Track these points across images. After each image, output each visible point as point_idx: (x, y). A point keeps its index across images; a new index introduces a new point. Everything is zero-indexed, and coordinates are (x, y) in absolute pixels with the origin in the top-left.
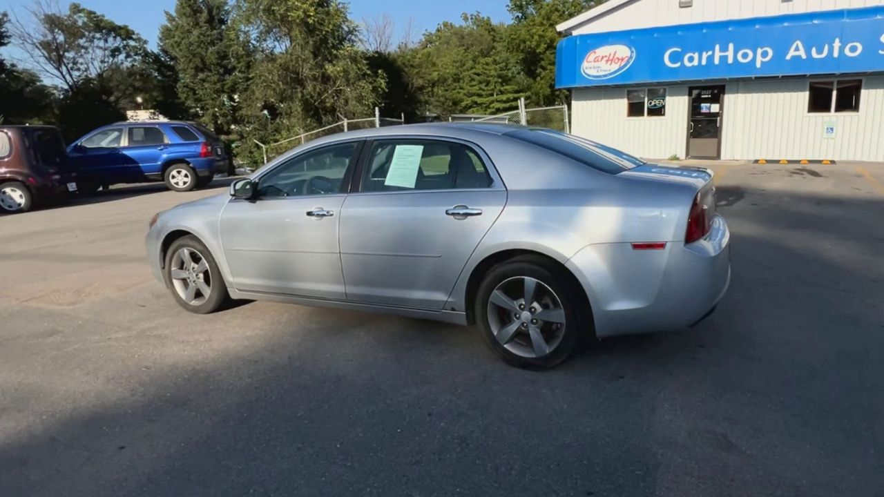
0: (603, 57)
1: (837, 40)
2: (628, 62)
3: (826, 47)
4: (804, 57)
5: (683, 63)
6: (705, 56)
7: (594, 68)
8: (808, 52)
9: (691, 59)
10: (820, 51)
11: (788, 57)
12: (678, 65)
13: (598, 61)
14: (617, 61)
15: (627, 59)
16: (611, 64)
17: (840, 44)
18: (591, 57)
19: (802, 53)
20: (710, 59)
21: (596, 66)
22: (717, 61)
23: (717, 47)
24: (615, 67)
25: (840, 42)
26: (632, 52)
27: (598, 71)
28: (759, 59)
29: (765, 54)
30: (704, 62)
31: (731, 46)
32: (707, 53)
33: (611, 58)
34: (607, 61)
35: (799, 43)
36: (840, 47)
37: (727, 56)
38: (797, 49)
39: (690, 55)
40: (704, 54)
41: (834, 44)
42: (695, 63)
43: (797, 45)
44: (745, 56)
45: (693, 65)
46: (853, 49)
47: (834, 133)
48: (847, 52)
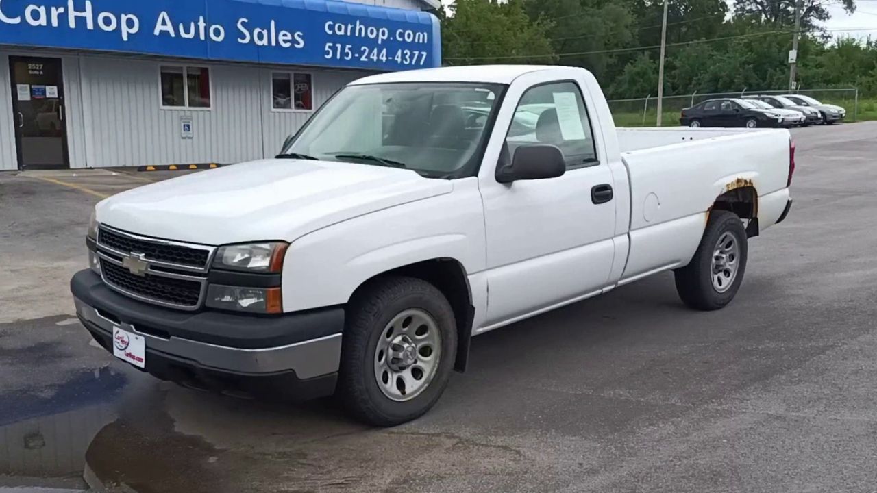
1: (201, 19)
3: (192, 25)
4: (173, 34)
5: (23, 18)
6: (55, 13)
8: (177, 30)
9: (36, 15)
10: (187, 31)
11: (157, 32)
12: (17, 21)
17: (204, 25)
19: (169, 28)
20: (63, 18)
22: (72, 25)
23: (70, 3)
25: (205, 22)
28: (125, 29)
29: (130, 24)
31: (88, 6)
32: (57, 9)
35: (164, 14)
36: (205, 27)
37: (85, 18)
38: (164, 23)
39: (32, 7)
40: (53, 9)
41: (199, 24)
42: (43, 21)
43: (164, 19)
44: (107, 21)
45: (40, 25)
46: (217, 33)
47: (191, 132)
48: (212, 35)
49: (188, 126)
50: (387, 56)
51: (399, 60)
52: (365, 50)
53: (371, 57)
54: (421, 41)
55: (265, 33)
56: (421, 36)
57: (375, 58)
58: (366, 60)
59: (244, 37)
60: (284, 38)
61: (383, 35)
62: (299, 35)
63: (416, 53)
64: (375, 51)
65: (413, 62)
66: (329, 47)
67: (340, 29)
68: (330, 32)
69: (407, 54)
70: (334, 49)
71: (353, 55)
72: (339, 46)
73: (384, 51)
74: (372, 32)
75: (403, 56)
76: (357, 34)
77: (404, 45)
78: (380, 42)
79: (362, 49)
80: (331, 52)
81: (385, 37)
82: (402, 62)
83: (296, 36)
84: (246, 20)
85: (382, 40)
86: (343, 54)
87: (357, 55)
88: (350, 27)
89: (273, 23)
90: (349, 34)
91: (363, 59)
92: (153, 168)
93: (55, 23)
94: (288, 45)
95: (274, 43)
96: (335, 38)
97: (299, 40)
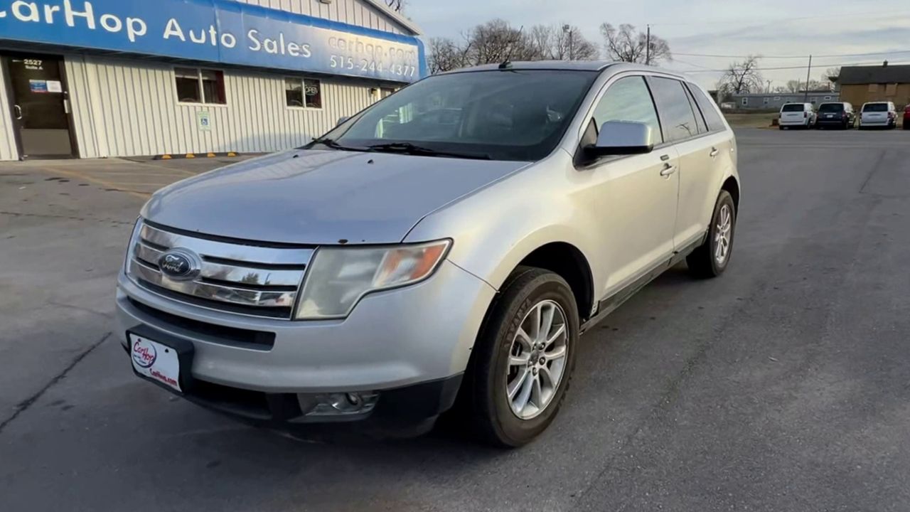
1: (212, 27)
3: (203, 33)
4: (183, 39)
5: (10, 12)
6: (48, 10)
8: (187, 35)
9: (25, 11)
10: (198, 37)
11: (166, 36)
12: (3, 15)
17: (215, 32)
19: (179, 33)
20: (59, 16)
22: (70, 23)
23: (68, 4)
25: (216, 29)
28: (131, 31)
29: (137, 27)
30: (49, 19)
31: (88, 6)
32: (51, 7)
35: (173, 21)
36: (216, 35)
37: (85, 19)
40: (47, 7)
41: (210, 31)
42: (34, 18)
43: (173, 25)
44: (111, 23)
45: (31, 21)
46: (228, 40)
47: (208, 125)
48: (223, 41)
49: (206, 120)
50: (383, 69)
51: (393, 72)
52: (364, 63)
53: (370, 68)
55: (275, 43)
57: (373, 69)
58: (366, 70)
59: (255, 46)
60: (293, 49)
62: (306, 47)
63: (407, 67)
64: (373, 64)
66: (334, 58)
69: (399, 67)
70: (337, 60)
71: (354, 65)
72: (342, 58)
73: (381, 65)
75: (397, 69)
76: (355, 50)
80: (335, 62)
83: (303, 47)
84: (256, 32)
86: (346, 64)
87: (358, 66)
89: (281, 37)
92: (169, 157)
94: (297, 54)
95: (283, 52)
97: (306, 51)
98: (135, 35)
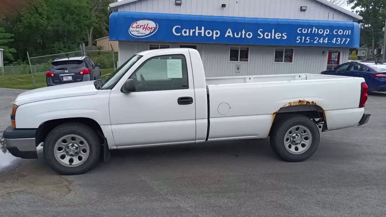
0: (141, 26)
1: (244, 30)
2: (155, 30)
3: (240, 32)
4: (232, 36)
5: (181, 33)
6: (192, 31)
7: (136, 31)
8: (234, 35)
9: (185, 32)
10: (238, 35)
11: (226, 36)
12: (179, 34)
13: (138, 28)
14: (148, 29)
15: (154, 28)
16: (145, 30)
17: (245, 32)
18: (135, 25)
19: (231, 34)
20: (194, 33)
21: (137, 30)
22: (197, 35)
23: (197, 28)
24: (148, 32)
25: (245, 31)
26: (156, 25)
27: (138, 33)
28: (215, 35)
29: (217, 33)
31: (203, 28)
32: (192, 30)
33: (145, 27)
34: (143, 28)
35: (230, 30)
36: (245, 33)
37: (201, 33)
38: (229, 33)
39: (184, 30)
40: (191, 30)
41: (243, 32)
42: (187, 34)
43: (229, 31)
44: (209, 33)
45: (187, 36)
46: (249, 35)
47: (239, 70)
48: (247, 36)
49: (239, 68)
50: (328, 41)
51: (334, 42)
52: (316, 39)
53: (320, 41)
54: (347, 34)
55: (270, 34)
56: (347, 32)
57: (321, 42)
58: (317, 42)
59: (260, 36)
60: (278, 36)
61: (327, 32)
62: (285, 34)
63: (344, 39)
64: (322, 39)
65: (342, 43)
66: (299, 38)
67: (305, 31)
68: (300, 32)
69: (339, 39)
70: (301, 39)
71: (310, 41)
72: (303, 37)
73: (327, 39)
74: (321, 31)
75: (337, 41)
76: (313, 32)
77: (338, 36)
78: (324, 35)
79: (315, 38)
80: (299, 40)
81: (328, 33)
82: (336, 43)
83: (283, 35)
84: (262, 30)
85: (326, 34)
86: (305, 40)
87: (312, 41)
88: (310, 30)
89: (273, 30)
90: (309, 32)
91: (315, 42)
93: (191, 34)
94: (280, 38)
95: (273, 38)
96: (302, 35)
97: (285, 36)
98: (216, 37)
